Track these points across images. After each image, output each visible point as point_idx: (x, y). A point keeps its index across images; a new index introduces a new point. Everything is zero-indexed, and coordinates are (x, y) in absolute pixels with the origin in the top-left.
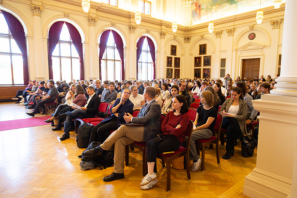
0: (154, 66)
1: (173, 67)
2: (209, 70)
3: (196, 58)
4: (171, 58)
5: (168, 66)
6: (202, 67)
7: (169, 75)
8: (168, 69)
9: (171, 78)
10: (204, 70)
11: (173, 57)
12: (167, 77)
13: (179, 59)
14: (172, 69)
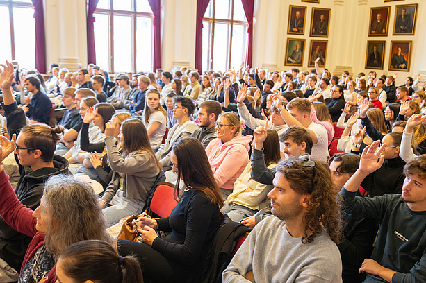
0: (250, 31)
1: (307, 36)
2: (406, 47)
3: (375, 11)
4: (303, 10)
5: (291, 31)
6: (390, 38)
7: (293, 55)
8: (290, 42)
9: (300, 64)
10: (395, 45)
11: (309, 7)
12: (287, 63)
13: (327, 13)
14: (303, 42)
